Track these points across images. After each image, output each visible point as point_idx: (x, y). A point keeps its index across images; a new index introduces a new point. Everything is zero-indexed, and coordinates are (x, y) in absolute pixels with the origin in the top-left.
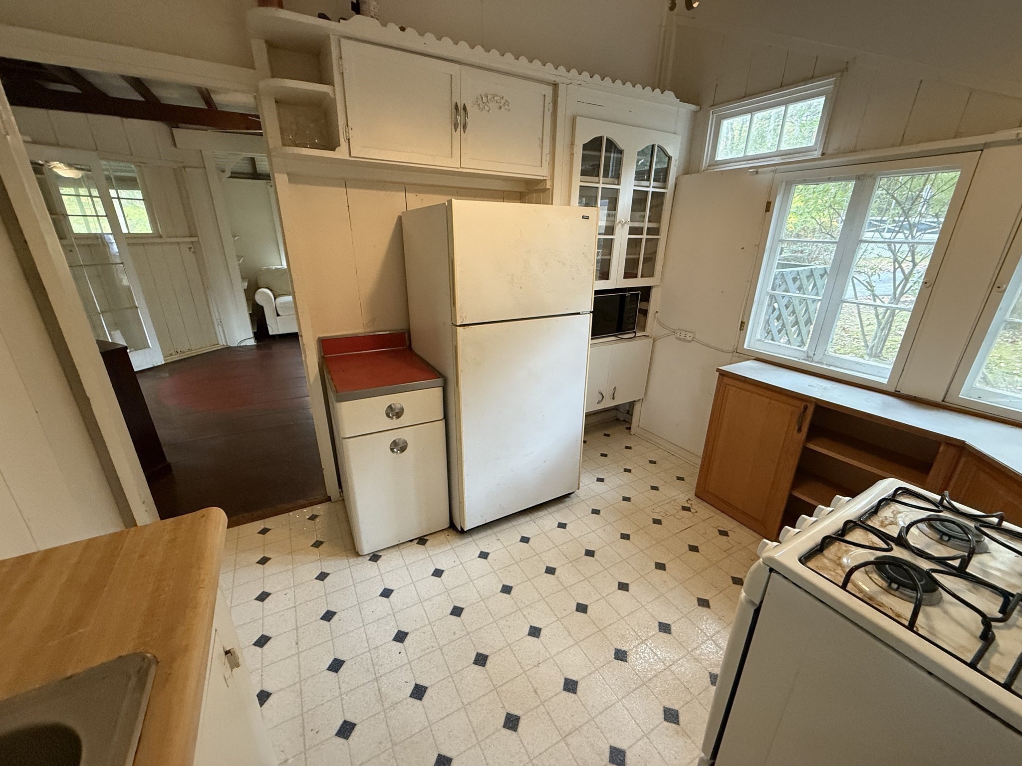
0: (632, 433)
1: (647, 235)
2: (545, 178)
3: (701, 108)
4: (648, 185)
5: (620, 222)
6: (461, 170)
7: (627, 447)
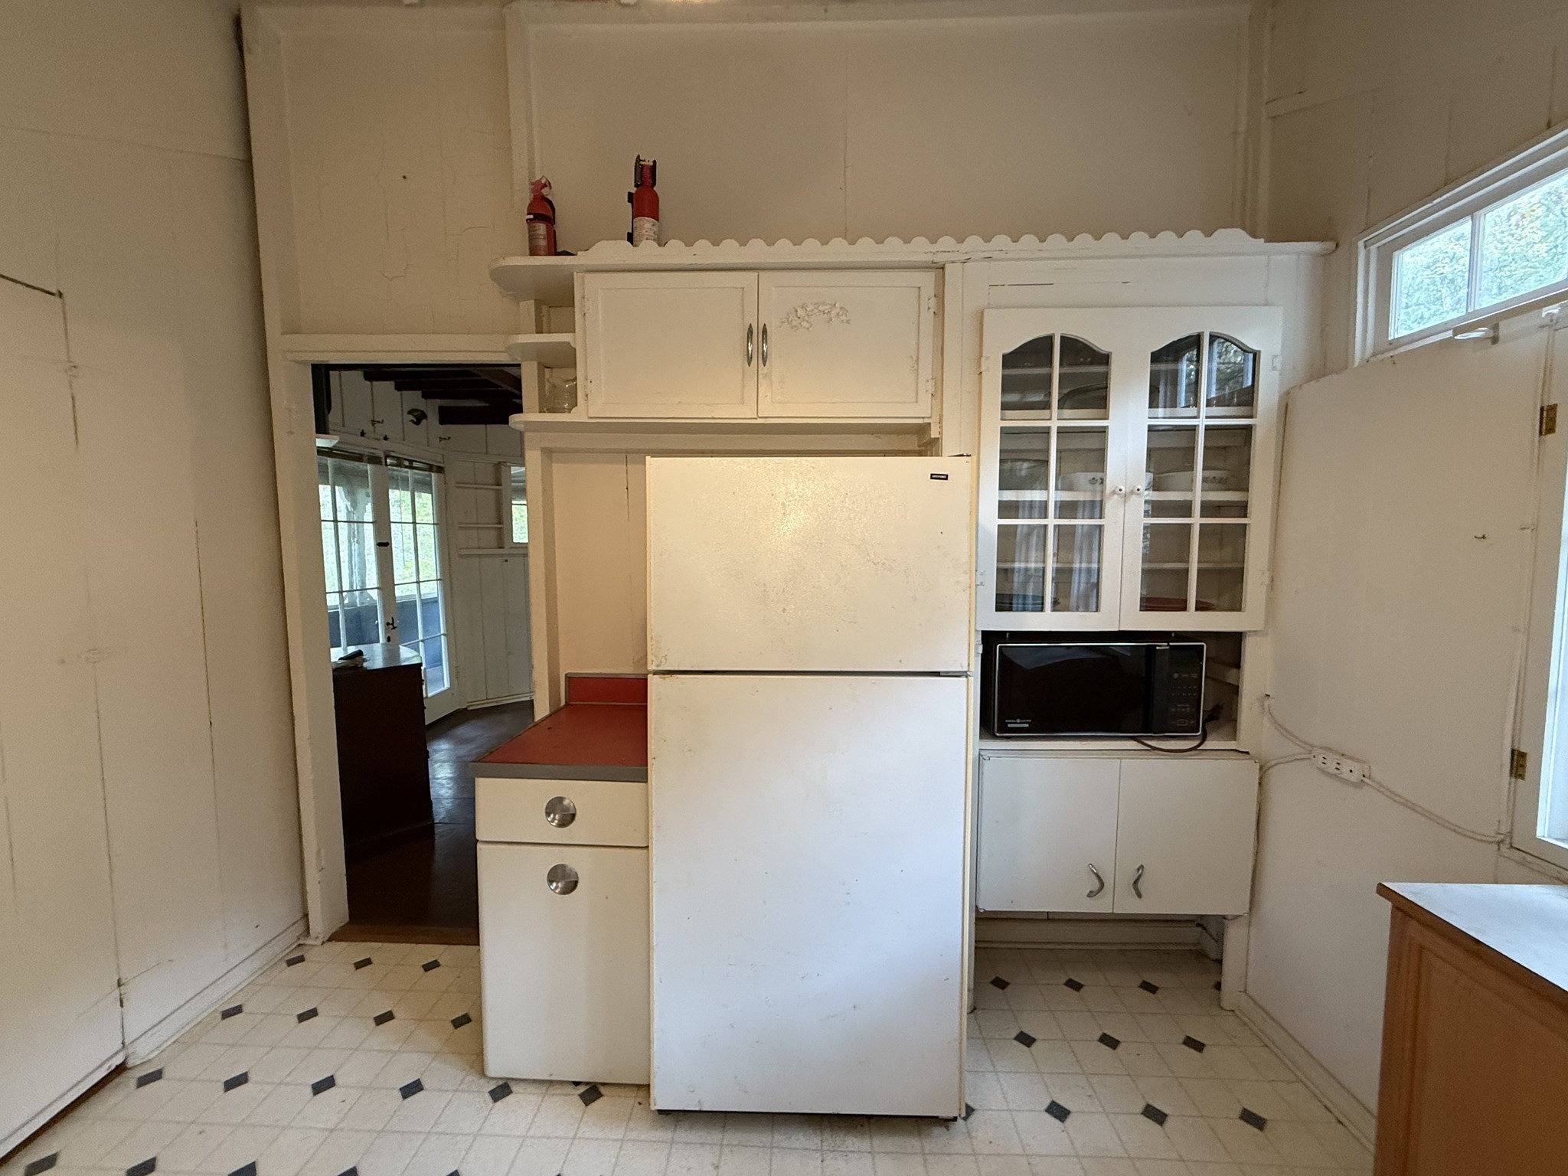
0: (1225, 1004)
1: (1202, 516)
2: (927, 421)
3: (1337, 246)
4: (1195, 414)
5: (1114, 493)
6: (759, 421)
7: (1190, 1042)
